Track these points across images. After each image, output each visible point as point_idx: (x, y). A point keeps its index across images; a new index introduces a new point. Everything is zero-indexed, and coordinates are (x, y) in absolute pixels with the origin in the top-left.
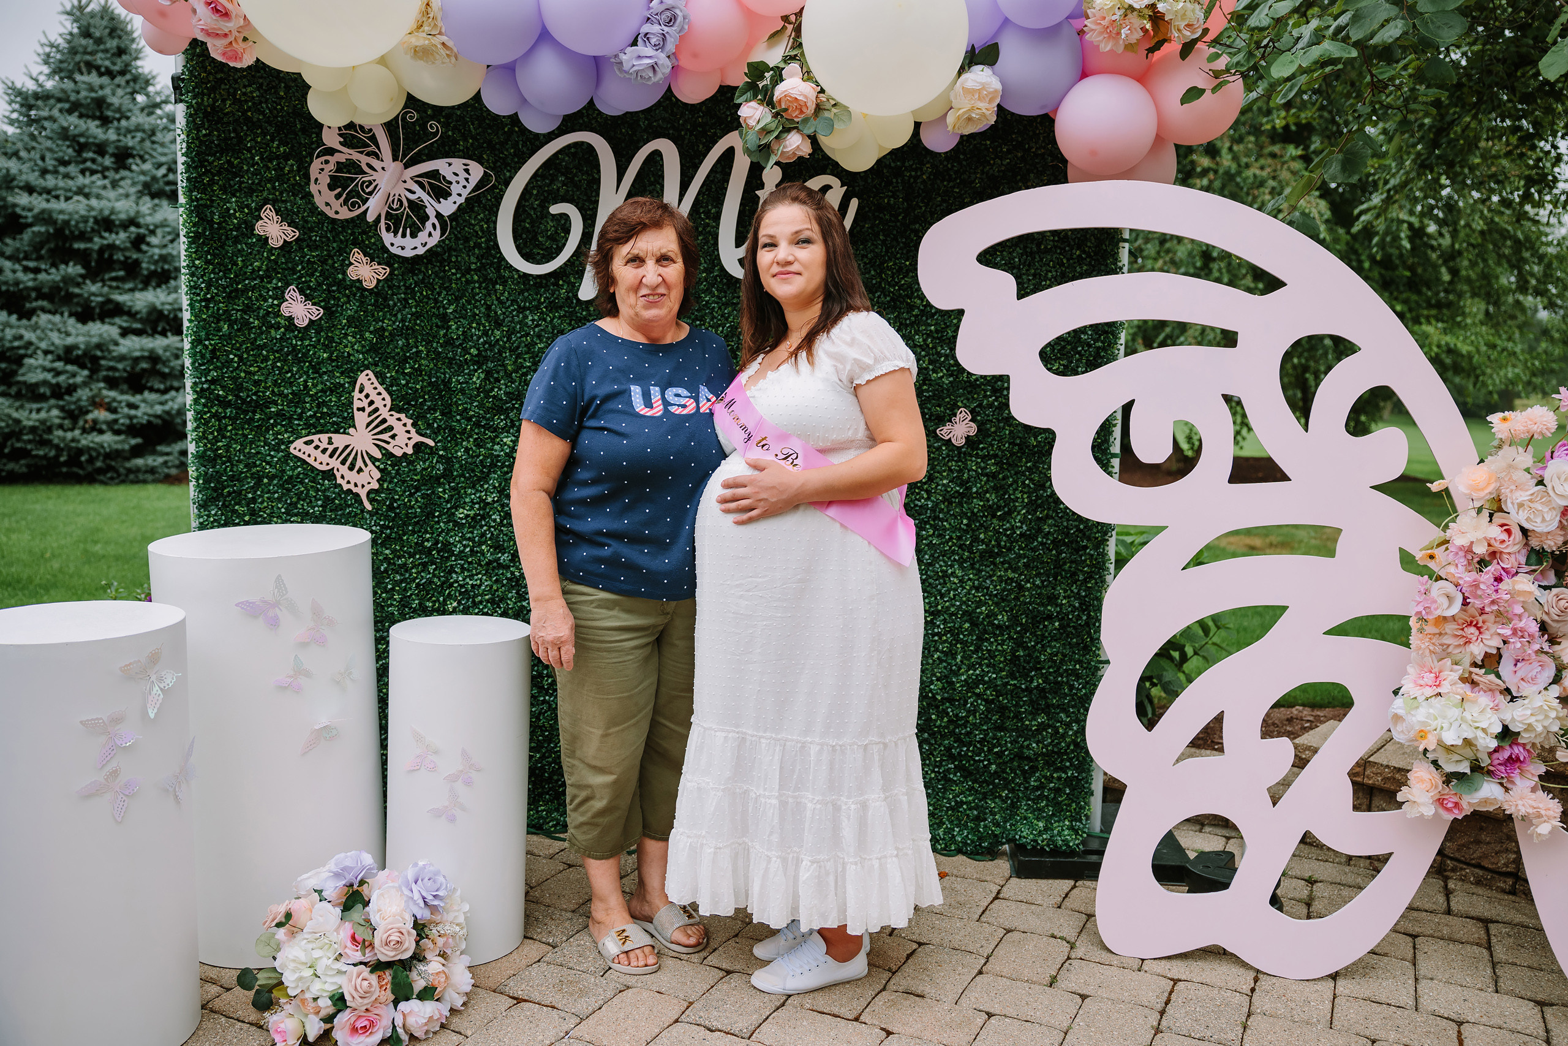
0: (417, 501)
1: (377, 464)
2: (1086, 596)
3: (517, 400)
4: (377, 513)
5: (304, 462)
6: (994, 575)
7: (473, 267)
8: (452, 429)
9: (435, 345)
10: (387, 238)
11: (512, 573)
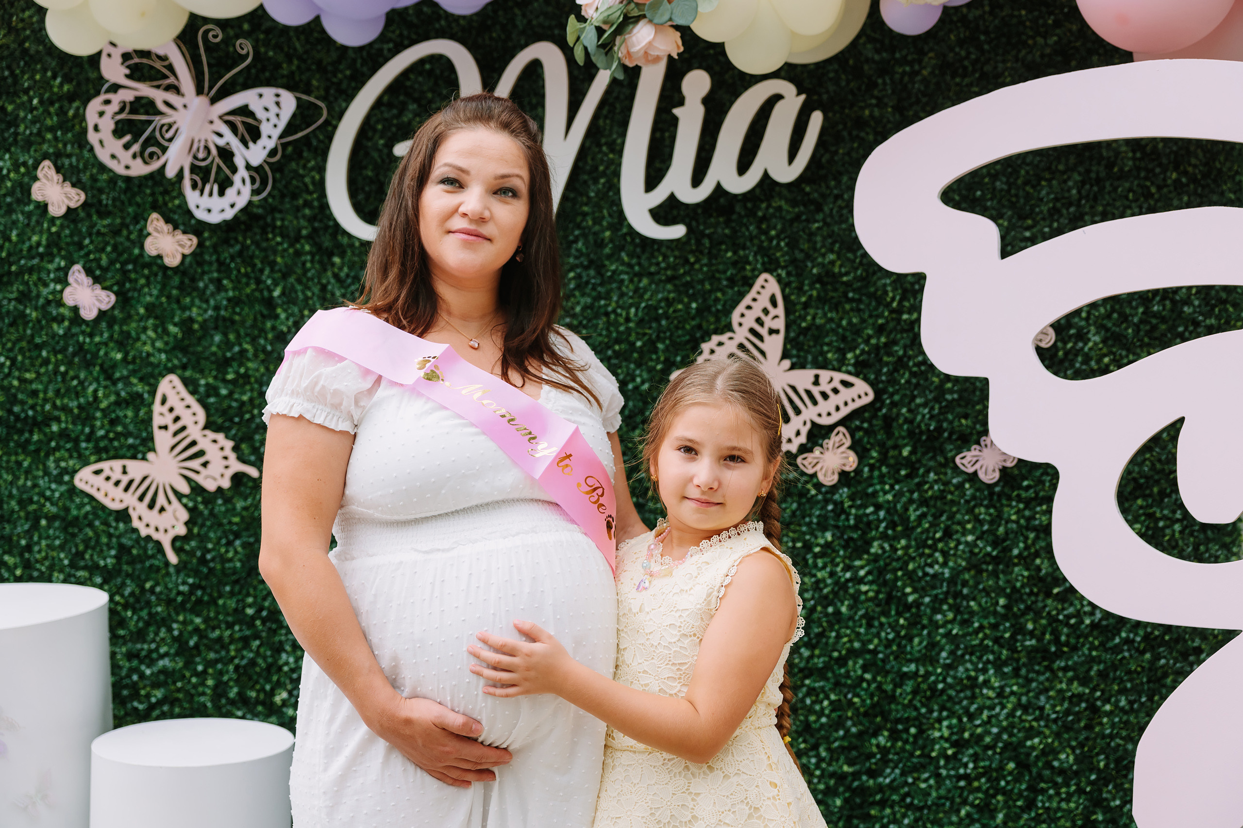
1: (185, 500)
4: (185, 567)
5: (92, 498)
6: (1052, 688)
7: (304, 232)
10: (192, 198)
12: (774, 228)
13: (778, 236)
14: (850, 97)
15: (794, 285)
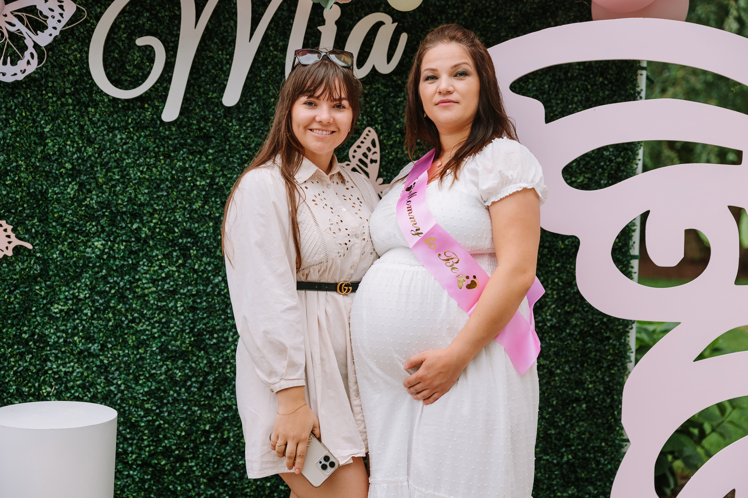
0: (16, 298)
2: (610, 381)
3: (107, 208)
7: (68, 91)
8: (48, 234)
9: (33, 160)
11: (102, 361)
12: (374, 100)
13: (376, 105)
14: (422, 26)
15: (385, 134)
